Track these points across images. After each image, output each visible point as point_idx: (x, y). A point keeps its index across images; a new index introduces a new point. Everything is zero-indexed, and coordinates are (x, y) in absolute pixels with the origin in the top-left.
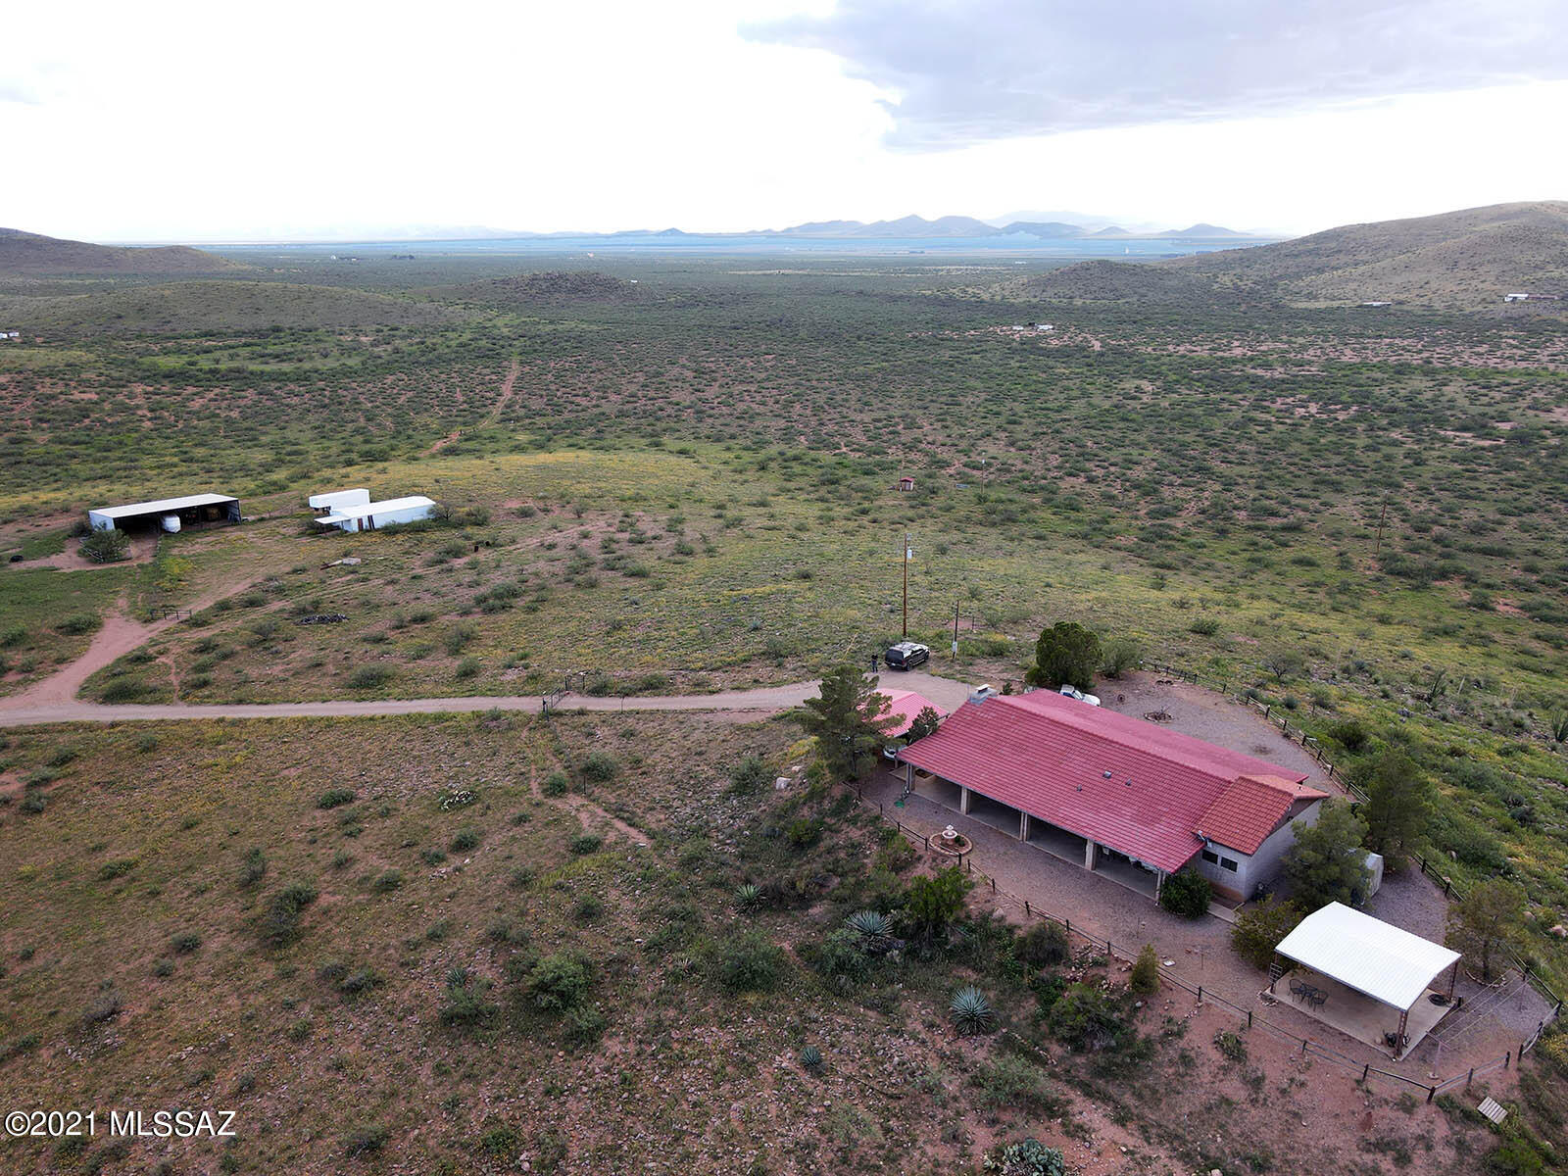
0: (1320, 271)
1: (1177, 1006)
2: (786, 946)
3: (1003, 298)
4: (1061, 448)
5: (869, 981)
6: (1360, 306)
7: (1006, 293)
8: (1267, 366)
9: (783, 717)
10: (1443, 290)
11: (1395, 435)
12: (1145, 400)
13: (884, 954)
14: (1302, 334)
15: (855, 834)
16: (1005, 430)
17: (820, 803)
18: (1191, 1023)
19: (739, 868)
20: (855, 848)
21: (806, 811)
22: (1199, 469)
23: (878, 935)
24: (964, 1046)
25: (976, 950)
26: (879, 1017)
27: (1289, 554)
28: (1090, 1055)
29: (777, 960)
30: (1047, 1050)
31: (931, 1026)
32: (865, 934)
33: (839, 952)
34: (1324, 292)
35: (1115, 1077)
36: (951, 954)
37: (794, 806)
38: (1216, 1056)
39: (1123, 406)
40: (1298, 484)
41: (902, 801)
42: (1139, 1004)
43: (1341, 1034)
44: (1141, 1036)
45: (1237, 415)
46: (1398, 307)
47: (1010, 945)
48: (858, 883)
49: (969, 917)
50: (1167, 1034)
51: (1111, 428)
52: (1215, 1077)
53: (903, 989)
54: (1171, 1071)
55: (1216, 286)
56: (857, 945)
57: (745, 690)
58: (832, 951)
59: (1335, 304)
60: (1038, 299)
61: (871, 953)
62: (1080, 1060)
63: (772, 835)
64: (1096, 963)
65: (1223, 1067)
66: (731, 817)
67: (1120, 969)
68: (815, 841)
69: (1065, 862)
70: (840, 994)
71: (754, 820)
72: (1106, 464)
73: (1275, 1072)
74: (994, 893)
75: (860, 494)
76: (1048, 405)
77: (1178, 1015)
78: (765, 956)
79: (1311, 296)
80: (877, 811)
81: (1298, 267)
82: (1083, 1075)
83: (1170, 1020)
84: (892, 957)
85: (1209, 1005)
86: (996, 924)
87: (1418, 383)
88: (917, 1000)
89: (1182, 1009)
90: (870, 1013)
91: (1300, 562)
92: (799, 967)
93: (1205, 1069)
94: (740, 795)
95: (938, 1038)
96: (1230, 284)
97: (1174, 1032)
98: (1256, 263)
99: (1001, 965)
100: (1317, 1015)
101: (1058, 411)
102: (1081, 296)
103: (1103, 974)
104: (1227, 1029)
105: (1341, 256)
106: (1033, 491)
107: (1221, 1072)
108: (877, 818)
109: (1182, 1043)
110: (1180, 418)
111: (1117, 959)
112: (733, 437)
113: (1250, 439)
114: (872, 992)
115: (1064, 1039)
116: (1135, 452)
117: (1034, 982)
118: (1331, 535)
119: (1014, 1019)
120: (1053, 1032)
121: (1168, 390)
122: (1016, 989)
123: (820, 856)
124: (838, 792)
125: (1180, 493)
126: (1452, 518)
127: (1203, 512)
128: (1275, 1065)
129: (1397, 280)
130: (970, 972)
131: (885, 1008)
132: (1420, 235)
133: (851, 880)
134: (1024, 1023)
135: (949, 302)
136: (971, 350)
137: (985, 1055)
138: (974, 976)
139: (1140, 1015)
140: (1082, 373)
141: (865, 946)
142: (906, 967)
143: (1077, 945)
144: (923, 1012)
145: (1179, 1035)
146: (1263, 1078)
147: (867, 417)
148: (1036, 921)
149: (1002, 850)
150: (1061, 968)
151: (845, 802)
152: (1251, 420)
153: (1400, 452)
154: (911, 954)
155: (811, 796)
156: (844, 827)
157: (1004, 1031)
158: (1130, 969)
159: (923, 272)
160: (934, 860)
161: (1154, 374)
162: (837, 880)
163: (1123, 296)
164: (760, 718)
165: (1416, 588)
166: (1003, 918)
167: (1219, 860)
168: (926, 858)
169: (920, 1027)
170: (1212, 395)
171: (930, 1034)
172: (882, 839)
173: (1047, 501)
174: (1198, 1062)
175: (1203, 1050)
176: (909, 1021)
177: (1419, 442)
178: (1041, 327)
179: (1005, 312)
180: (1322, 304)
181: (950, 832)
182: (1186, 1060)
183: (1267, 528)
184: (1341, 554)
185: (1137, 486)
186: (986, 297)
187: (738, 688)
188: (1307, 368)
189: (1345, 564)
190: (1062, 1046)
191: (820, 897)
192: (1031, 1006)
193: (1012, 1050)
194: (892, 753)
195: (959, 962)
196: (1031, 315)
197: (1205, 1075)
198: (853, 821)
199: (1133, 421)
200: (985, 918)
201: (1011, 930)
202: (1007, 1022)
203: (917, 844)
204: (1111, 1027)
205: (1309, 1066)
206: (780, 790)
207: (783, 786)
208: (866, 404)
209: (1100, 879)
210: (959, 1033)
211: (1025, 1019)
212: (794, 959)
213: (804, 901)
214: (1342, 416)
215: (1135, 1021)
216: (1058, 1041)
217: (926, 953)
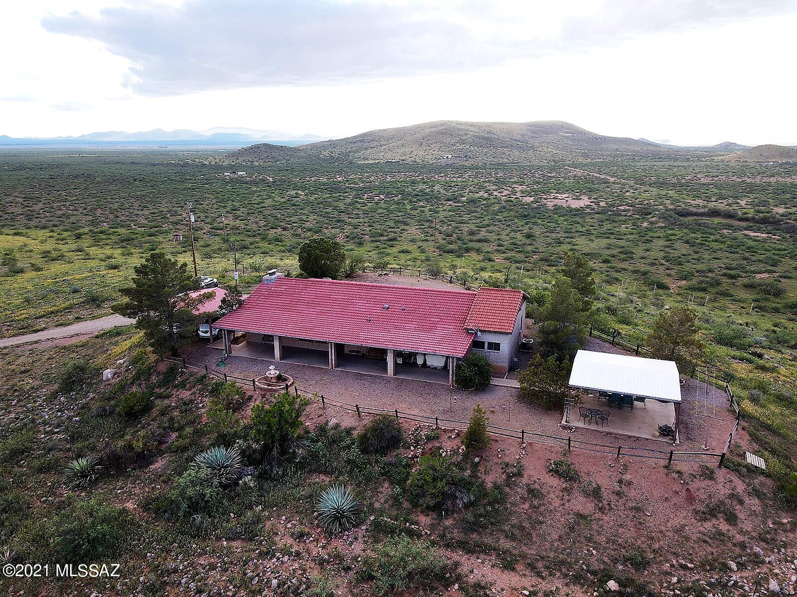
0: (366, 149)
1: (507, 452)
2: (130, 505)
3: (216, 163)
4: (264, 218)
5: (226, 513)
6: (387, 162)
7: (217, 161)
8: (355, 183)
9: (104, 334)
10: (419, 155)
11: (421, 204)
12: (302, 198)
13: (237, 484)
14: (367, 172)
15: (186, 395)
16: (231, 213)
17: (148, 379)
18: (524, 462)
19: (69, 450)
20: (187, 406)
21: (134, 389)
22: (339, 221)
23: (227, 467)
24: (338, 545)
25: (324, 456)
26: (244, 544)
27: (395, 250)
28: (455, 515)
29: (122, 520)
30: (417, 523)
31: (301, 536)
32: (214, 469)
33: (190, 492)
34: (370, 157)
35: (484, 527)
36: (301, 466)
37: (122, 387)
38: (554, 482)
39: (292, 200)
40: (387, 223)
41: (223, 362)
42: (477, 460)
43: (630, 437)
44: (490, 485)
45: (348, 201)
46: (403, 162)
47: (353, 444)
48: (196, 432)
49: (308, 432)
50: (509, 477)
51: (289, 209)
52: (562, 499)
53: (263, 510)
54: (526, 506)
55: (321, 156)
56: (207, 481)
57: (69, 325)
58: (182, 493)
59: (377, 161)
60: (235, 163)
61: (224, 487)
62: (448, 522)
63: (103, 414)
64: (429, 439)
65: (565, 489)
66: (59, 411)
67: (450, 437)
68: (147, 408)
69: (370, 376)
70: (199, 534)
71: (83, 408)
72: (291, 223)
73: (605, 480)
74: (324, 408)
75: (148, 244)
76: (252, 202)
77: (511, 459)
78: (105, 520)
79: (365, 159)
80: (204, 372)
81: (356, 147)
82: (457, 535)
83: (507, 465)
84: (245, 483)
85: (530, 444)
86: (333, 431)
87: (422, 186)
88: (279, 516)
89: (513, 454)
90: (235, 544)
91: (403, 252)
92: (147, 522)
93: (552, 496)
94: (69, 391)
95: (312, 546)
96: (328, 155)
97: (514, 474)
98: (337, 146)
99: (349, 462)
100: (606, 429)
101: (258, 204)
102: (257, 161)
103: (438, 445)
104: (554, 457)
105: (374, 142)
106: (254, 236)
107: (565, 494)
108: (204, 377)
109: (525, 480)
110: (322, 203)
111: (445, 431)
112: (55, 226)
113: (358, 209)
114: (233, 523)
115: (428, 508)
116: (304, 217)
117: (383, 468)
118: (412, 241)
119: (377, 505)
120: (416, 505)
121: (312, 194)
122: (368, 479)
123: (153, 420)
124: (163, 367)
125: (333, 231)
126: (459, 231)
127: (348, 237)
128: (602, 474)
129: (400, 151)
130: (322, 477)
131: (249, 534)
132: (405, 133)
133: (189, 430)
134: (386, 505)
135: (186, 165)
136: (203, 183)
137: (362, 546)
138: (328, 479)
139: (482, 469)
140: (266, 189)
141: (216, 482)
142: (261, 488)
143: (408, 428)
144: (289, 525)
145: (519, 474)
146: (599, 488)
147: (146, 212)
148: (367, 421)
149: (318, 378)
150: (401, 450)
151: (172, 372)
152: (356, 202)
153: (426, 210)
154: (262, 477)
155: (137, 377)
156: (174, 392)
157: (372, 518)
158: (458, 435)
159: (168, 155)
160: (263, 396)
161: (303, 188)
162: (174, 435)
163: (278, 160)
164: (84, 339)
165: (459, 256)
166: (337, 426)
167: (486, 345)
168: (255, 397)
169: (290, 541)
170: (334, 195)
171: (302, 544)
172: (212, 391)
173: (263, 239)
174: (544, 491)
175: (543, 480)
176: (277, 539)
177: (432, 205)
178: (240, 173)
179: (219, 168)
180: (371, 162)
181: (273, 372)
182: (533, 493)
183: (381, 240)
184: (419, 247)
185: (310, 230)
186: (206, 163)
187: (61, 325)
188: (373, 183)
189: (423, 251)
190: (428, 515)
191: (161, 453)
192: (386, 489)
193: (386, 533)
194: (206, 332)
195: (310, 472)
196: (233, 169)
197: (554, 500)
198: (182, 385)
199: (299, 205)
200: (322, 430)
201: (349, 431)
202: (371, 509)
203: (246, 387)
204: (466, 485)
205: (626, 467)
206: (108, 380)
207: (110, 376)
208: (145, 207)
209: (403, 381)
210: (329, 534)
211: (386, 502)
212: (140, 516)
213: (143, 459)
214: (396, 199)
215: (479, 474)
216: (422, 512)
217: (277, 471)
